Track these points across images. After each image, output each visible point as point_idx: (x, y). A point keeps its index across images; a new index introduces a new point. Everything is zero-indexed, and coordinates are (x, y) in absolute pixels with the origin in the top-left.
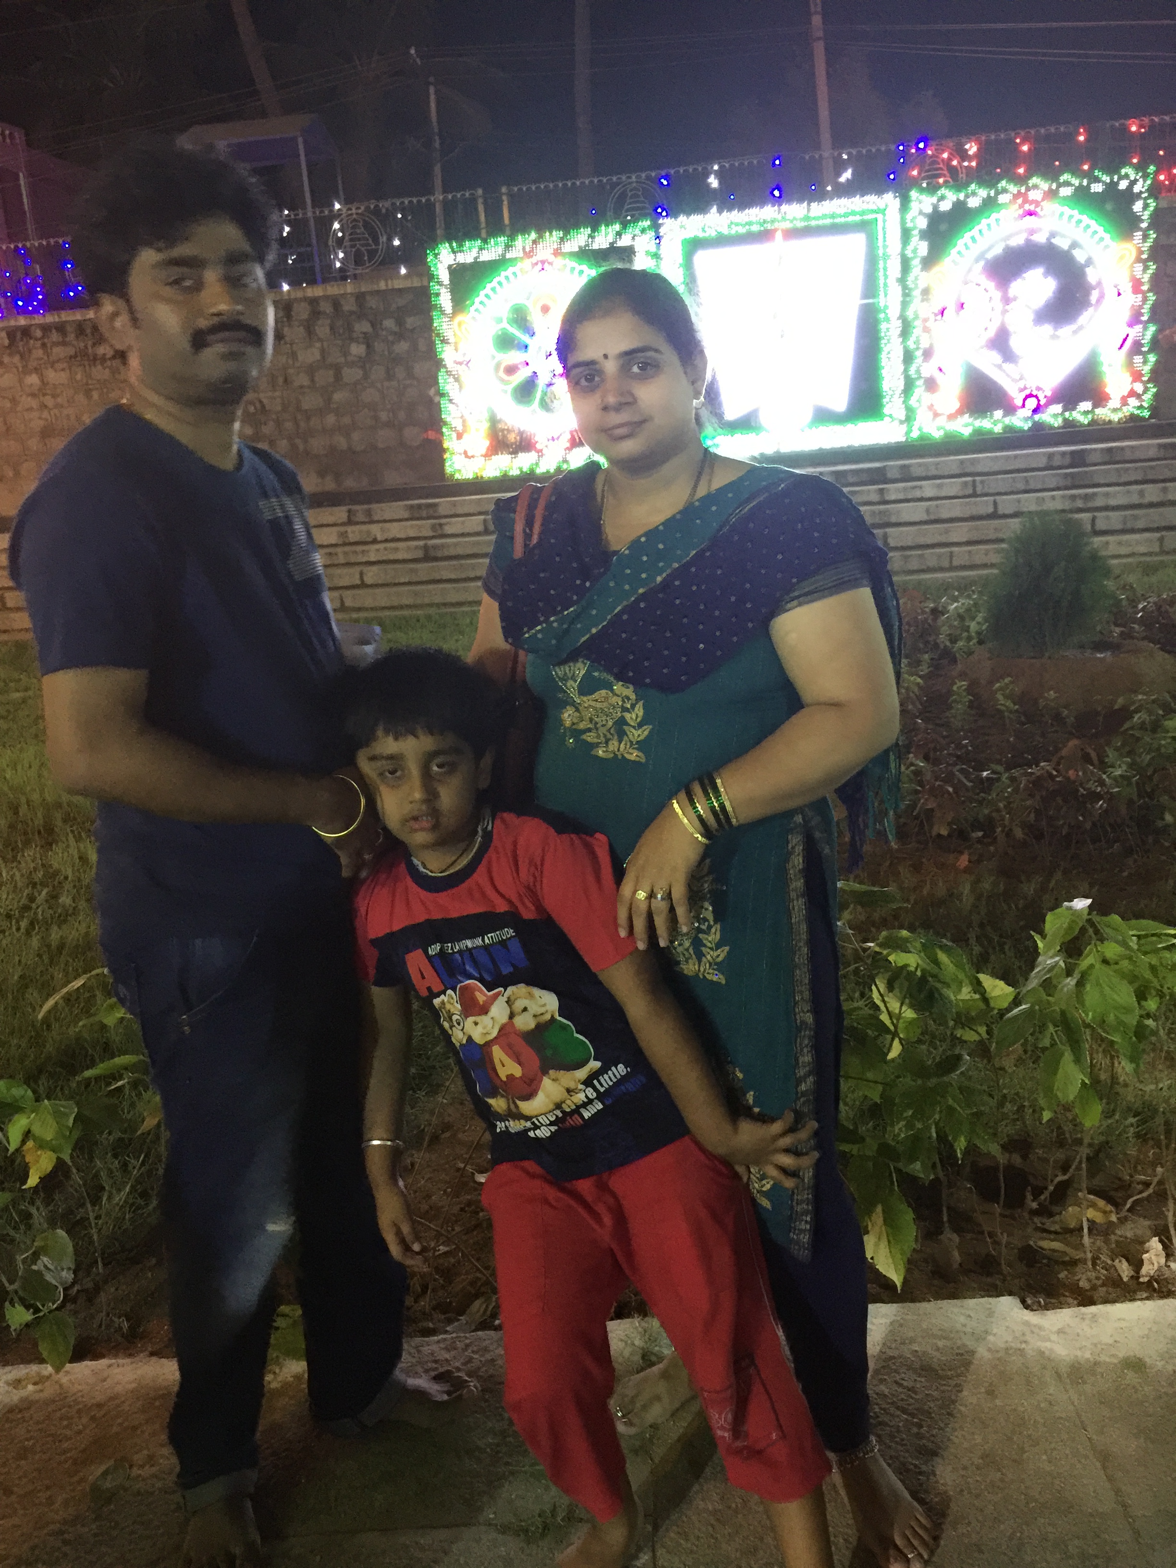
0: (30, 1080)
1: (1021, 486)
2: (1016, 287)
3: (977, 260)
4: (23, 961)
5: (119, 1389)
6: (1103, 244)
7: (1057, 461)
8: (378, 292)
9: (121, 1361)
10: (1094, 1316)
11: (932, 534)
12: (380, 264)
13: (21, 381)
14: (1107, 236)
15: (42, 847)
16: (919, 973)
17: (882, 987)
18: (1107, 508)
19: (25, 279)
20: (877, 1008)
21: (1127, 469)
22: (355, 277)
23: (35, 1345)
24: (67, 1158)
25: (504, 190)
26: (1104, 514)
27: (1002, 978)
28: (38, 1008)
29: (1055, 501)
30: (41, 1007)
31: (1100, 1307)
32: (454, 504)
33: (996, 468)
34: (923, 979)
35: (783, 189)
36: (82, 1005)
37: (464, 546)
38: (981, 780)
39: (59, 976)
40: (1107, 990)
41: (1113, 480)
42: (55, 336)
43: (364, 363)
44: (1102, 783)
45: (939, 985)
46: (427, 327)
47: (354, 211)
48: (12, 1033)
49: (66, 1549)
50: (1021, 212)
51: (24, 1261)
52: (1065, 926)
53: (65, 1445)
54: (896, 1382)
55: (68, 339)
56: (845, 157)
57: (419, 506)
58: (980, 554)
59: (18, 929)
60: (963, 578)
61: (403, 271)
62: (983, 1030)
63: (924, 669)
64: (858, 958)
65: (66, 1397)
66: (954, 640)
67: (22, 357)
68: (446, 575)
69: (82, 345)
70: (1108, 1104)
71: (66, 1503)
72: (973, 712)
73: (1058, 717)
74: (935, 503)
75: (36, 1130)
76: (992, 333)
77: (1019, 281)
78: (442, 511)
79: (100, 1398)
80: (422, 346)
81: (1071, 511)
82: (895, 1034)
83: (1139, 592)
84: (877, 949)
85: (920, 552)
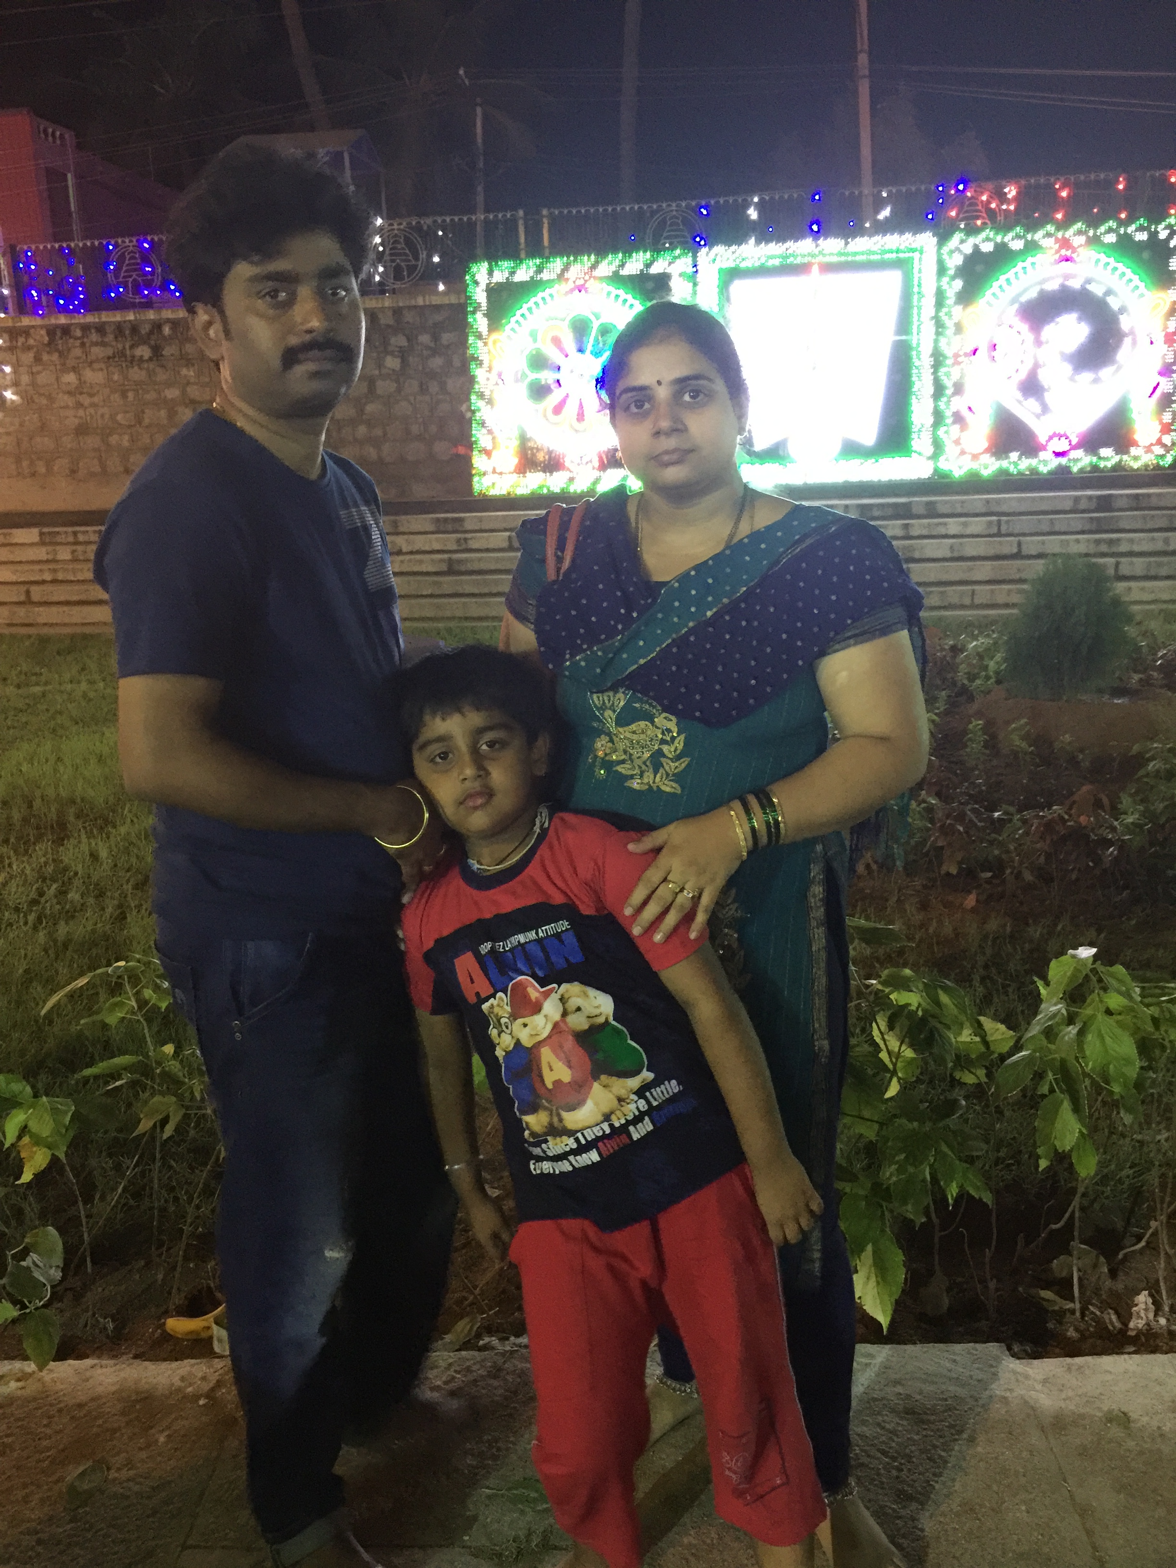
0: (30, 1074)
1: (1045, 528)
2: (1049, 331)
3: (1013, 302)
4: (30, 954)
5: (100, 1390)
6: (1137, 292)
7: (1083, 505)
8: (415, 307)
9: (104, 1362)
10: (1080, 1368)
11: (956, 572)
12: (421, 278)
13: (57, 379)
14: (1142, 285)
15: (53, 842)
16: (920, 1013)
17: (883, 1025)
18: (1131, 554)
19: (67, 278)
20: (877, 1045)
21: (1153, 516)
22: (394, 292)
23: (20, 1341)
24: (62, 1156)
25: (545, 212)
26: (1129, 559)
27: (1002, 1022)
28: (41, 1003)
29: (1079, 544)
30: (45, 1002)
31: (1089, 1359)
32: (480, 519)
33: (1023, 509)
34: (923, 1020)
35: (823, 225)
36: (85, 1001)
37: (489, 561)
38: (993, 821)
39: (64, 971)
40: (1108, 1040)
41: (1138, 526)
42: (94, 337)
43: (398, 376)
44: (1113, 829)
45: (938, 1026)
46: (463, 343)
47: (396, 227)
48: (14, 1026)
49: (40, 1549)
50: (1057, 257)
51: (14, 1257)
52: (1069, 974)
53: (45, 1443)
54: (879, 1424)
55: (106, 340)
56: (885, 195)
57: (446, 520)
58: (1002, 594)
59: (26, 923)
60: (985, 617)
61: (441, 287)
62: (981, 1073)
63: (941, 706)
64: (860, 995)
65: (47, 1396)
66: (972, 678)
67: (61, 354)
68: (469, 589)
69: (120, 346)
70: (1105, 1153)
71: (42, 1501)
72: (987, 752)
73: (1073, 761)
74: (960, 540)
75: (33, 1126)
76: (1023, 375)
77: (1052, 325)
78: (468, 526)
79: (82, 1397)
80: (457, 363)
81: (1095, 555)
82: (894, 1073)
83: (1161, 639)
84: (880, 987)
85: (942, 589)
